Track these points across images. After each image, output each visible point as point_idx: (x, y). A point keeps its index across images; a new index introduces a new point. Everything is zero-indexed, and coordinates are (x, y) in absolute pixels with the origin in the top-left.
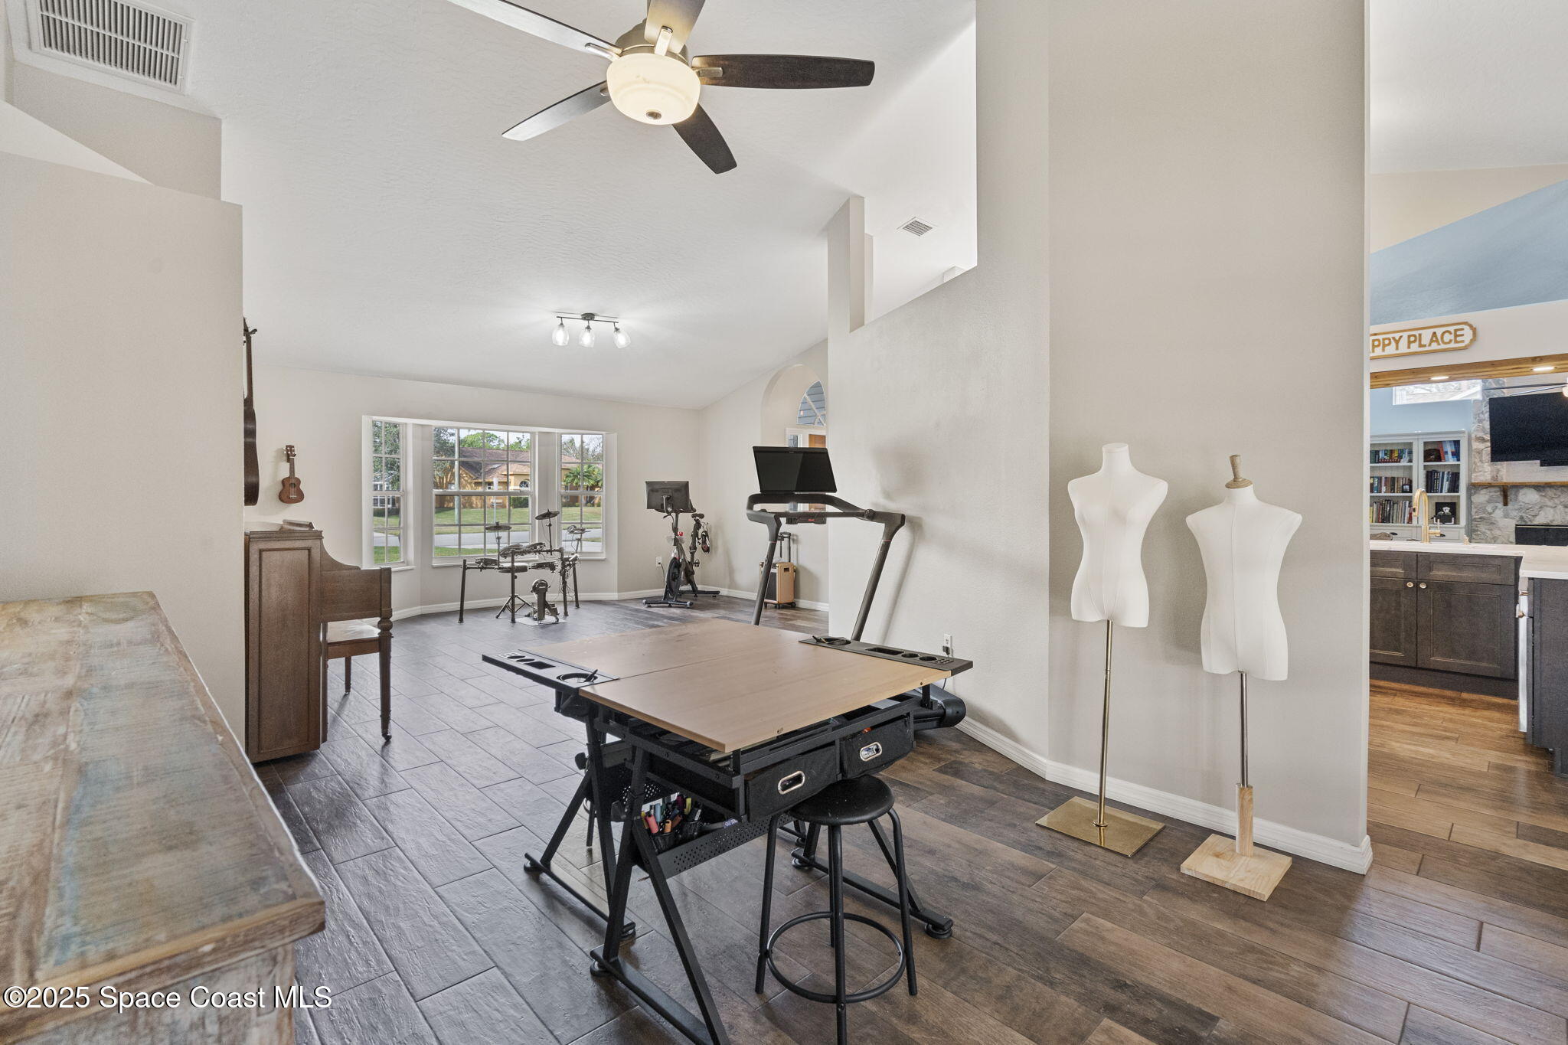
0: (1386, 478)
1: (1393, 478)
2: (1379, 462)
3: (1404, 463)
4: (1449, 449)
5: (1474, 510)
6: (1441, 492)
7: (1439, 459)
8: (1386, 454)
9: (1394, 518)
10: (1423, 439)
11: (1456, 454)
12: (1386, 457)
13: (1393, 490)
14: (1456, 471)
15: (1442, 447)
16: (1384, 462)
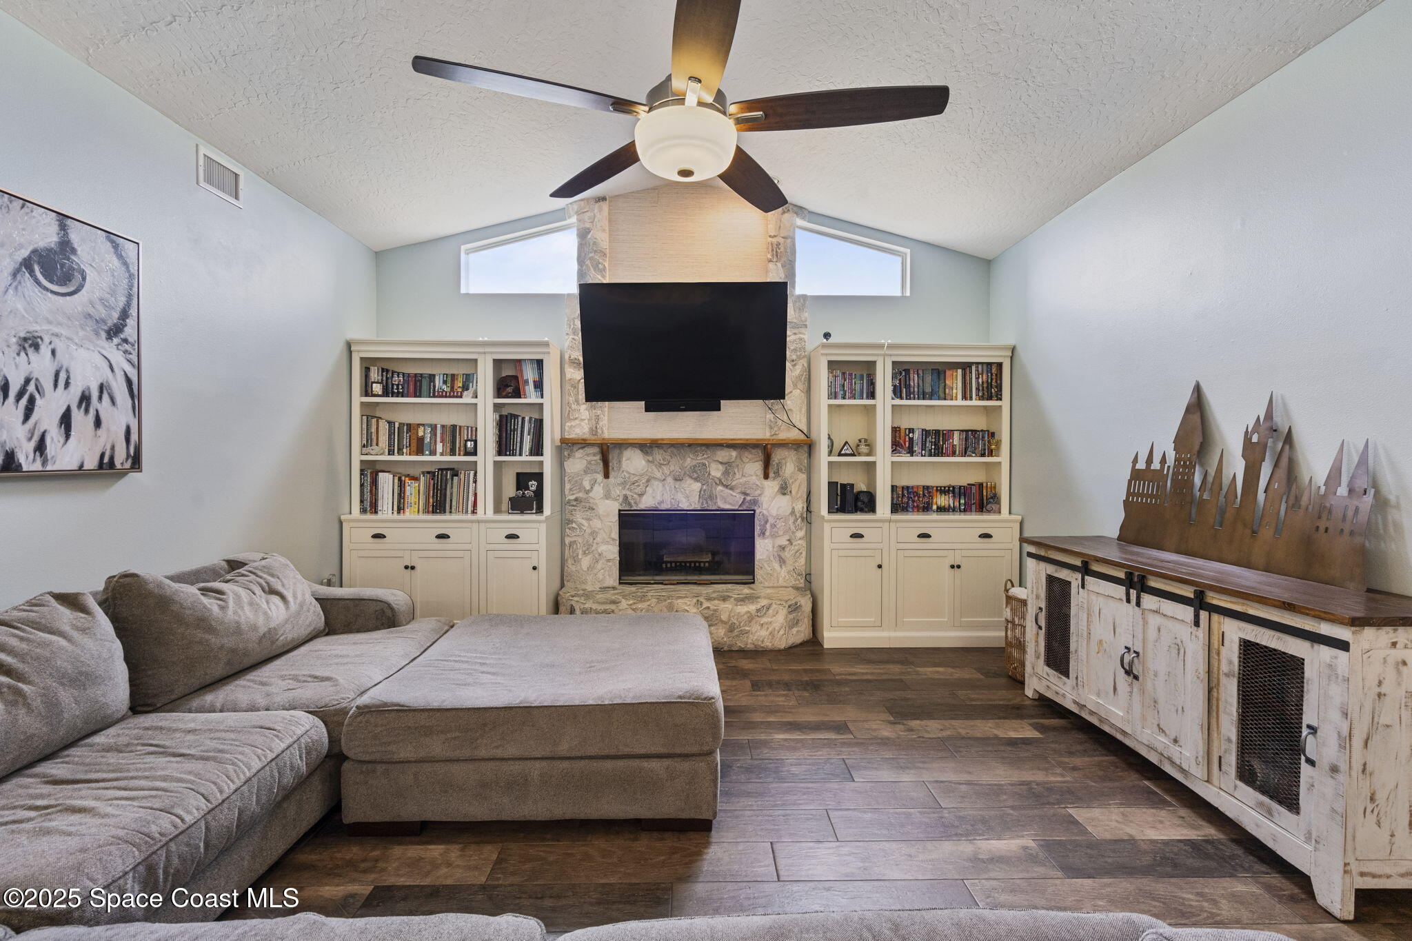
0: (443, 426)
1: (454, 427)
2: (434, 396)
3: (467, 398)
4: (529, 374)
5: (568, 486)
6: (521, 455)
7: (517, 394)
8: (445, 382)
9: (454, 503)
10: (491, 353)
11: (539, 385)
12: (444, 387)
13: (453, 453)
14: (537, 417)
15: (521, 371)
16: (442, 397)
